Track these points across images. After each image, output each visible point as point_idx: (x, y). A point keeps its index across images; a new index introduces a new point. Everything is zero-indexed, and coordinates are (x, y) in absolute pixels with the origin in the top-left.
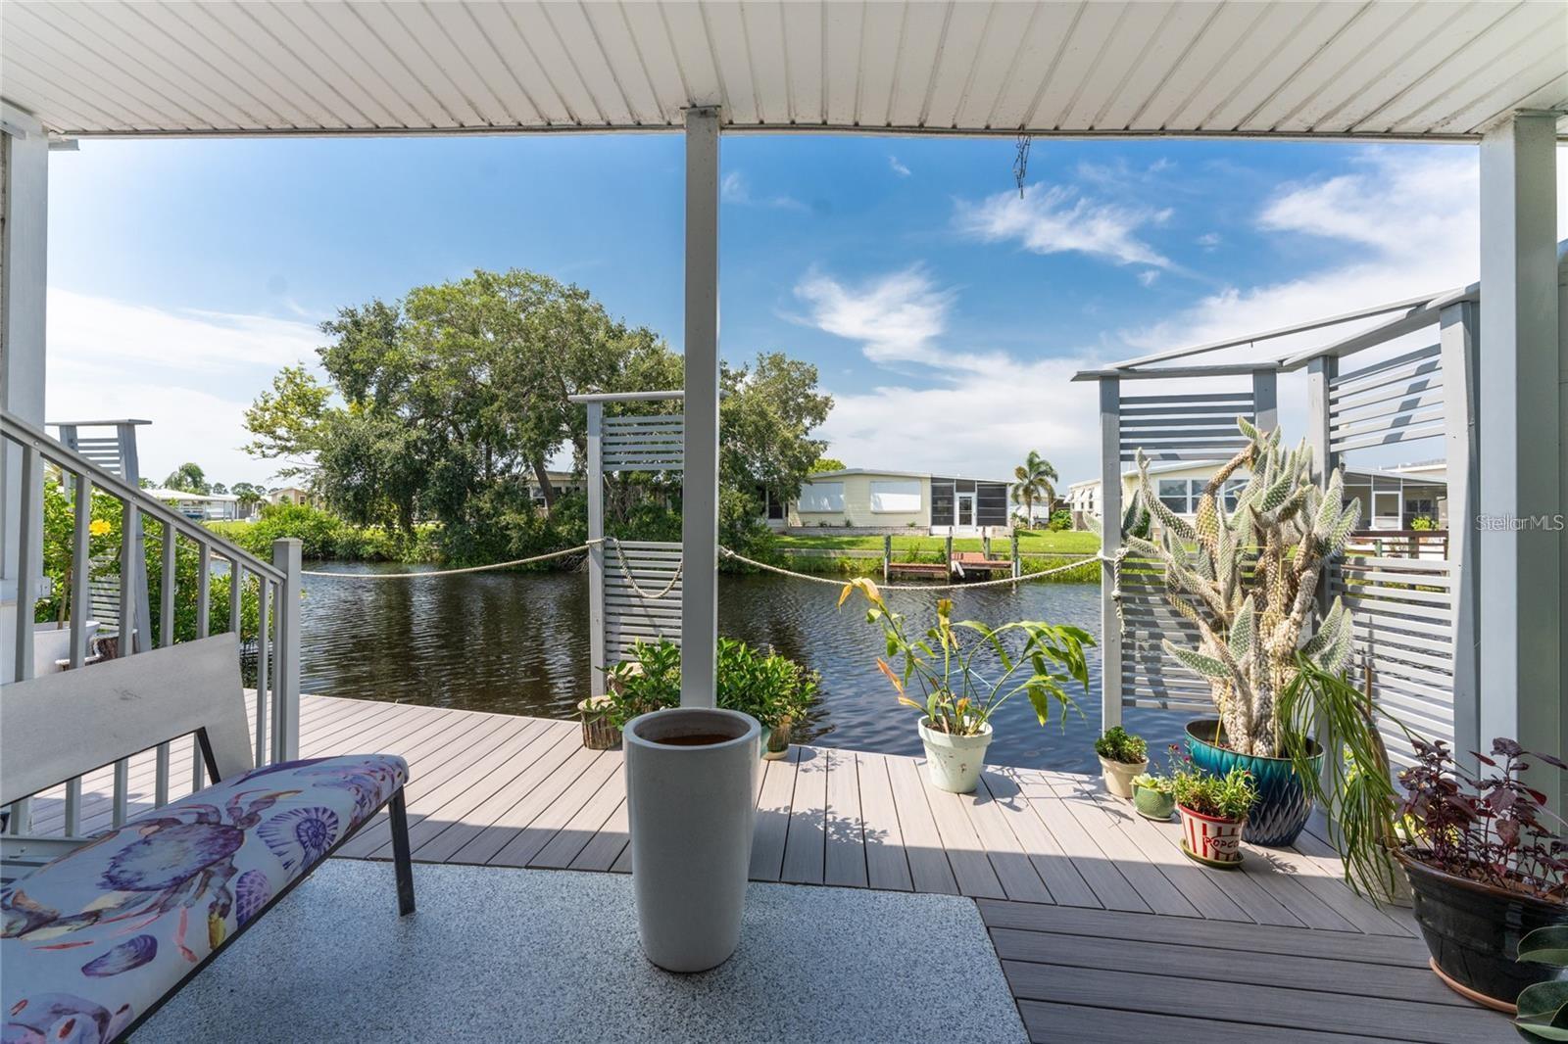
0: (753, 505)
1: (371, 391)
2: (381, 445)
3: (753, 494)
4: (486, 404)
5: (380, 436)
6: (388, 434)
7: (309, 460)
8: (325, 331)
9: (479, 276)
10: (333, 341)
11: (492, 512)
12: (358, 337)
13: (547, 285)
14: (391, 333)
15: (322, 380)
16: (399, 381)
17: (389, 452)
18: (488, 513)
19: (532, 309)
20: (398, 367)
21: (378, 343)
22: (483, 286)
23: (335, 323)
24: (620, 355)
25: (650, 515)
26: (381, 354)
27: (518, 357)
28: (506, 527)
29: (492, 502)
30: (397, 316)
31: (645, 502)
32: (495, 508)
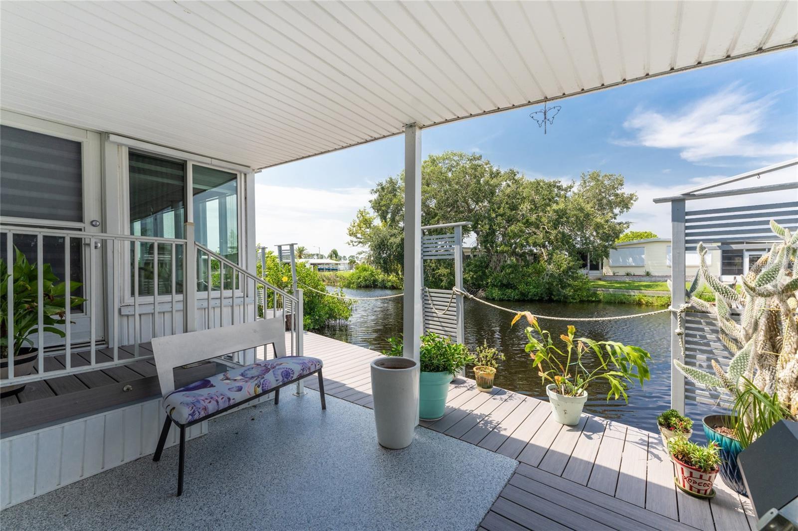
0: (573, 263)
1: (389, 216)
2: (392, 240)
3: (574, 256)
4: (433, 218)
5: (391, 236)
6: (394, 234)
7: (367, 248)
8: (372, 193)
9: (430, 158)
10: (375, 196)
11: (435, 268)
12: (383, 194)
13: (461, 156)
14: (396, 190)
15: (372, 214)
16: (399, 210)
17: (395, 243)
18: (434, 268)
19: (454, 169)
20: (398, 205)
21: (390, 196)
22: (432, 162)
23: (375, 190)
24: (496, 186)
25: (511, 269)
26: (391, 200)
27: (446, 194)
28: (440, 275)
29: (435, 263)
30: (397, 182)
31: (509, 262)
32: (436, 266)
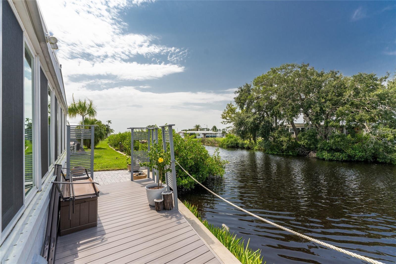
1: (245, 106)
2: (248, 120)
4: (275, 105)
5: (248, 117)
6: (249, 117)
7: (232, 125)
8: (235, 93)
9: (272, 69)
10: (238, 95)
11: (278, 137)
12: (242, 94)
13: (293, 66)
14: (250, 91)
15: (235, 105)
16: (252, 102)
17: (249, 122)
18: (277, 137)
19: (288, 75)
20: (251, 100)
21: (247, 94)
22: (273, 72)
23: (237, 91)
24: (323, 81)
25: (340, 138)
26: (247, 97)
27: (284, 90)
28: (282, 141)
29: (278, 134)
30: (251, 86)
31: (337, 133)
32: (279, 136)
